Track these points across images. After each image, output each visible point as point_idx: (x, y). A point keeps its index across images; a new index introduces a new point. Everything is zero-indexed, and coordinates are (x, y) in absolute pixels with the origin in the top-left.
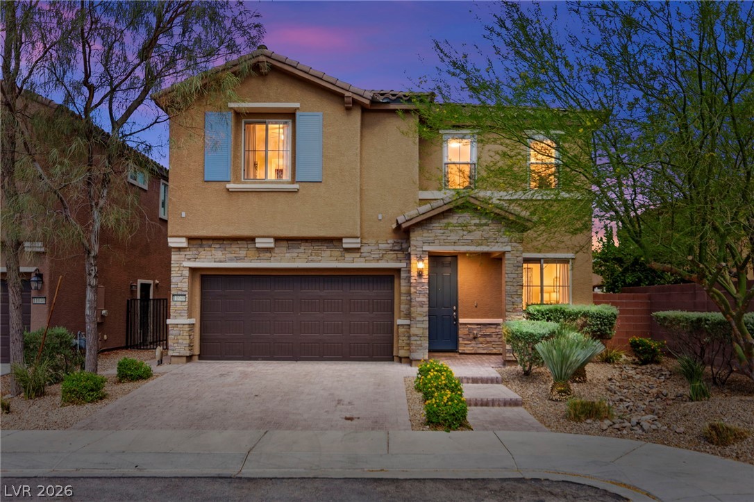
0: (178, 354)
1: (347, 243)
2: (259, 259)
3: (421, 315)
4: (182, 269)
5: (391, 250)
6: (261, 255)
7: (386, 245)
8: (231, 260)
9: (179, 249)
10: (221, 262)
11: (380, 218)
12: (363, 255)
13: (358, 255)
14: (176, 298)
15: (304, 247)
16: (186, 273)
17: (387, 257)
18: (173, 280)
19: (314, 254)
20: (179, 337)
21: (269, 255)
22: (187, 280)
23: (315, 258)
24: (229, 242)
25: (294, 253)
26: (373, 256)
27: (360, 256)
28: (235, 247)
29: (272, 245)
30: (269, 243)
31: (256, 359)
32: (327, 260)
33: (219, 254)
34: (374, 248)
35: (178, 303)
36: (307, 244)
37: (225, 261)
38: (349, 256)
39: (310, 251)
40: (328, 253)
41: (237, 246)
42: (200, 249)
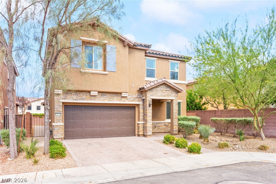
0: (58, 138)
1: (123, 95)
3: (150, 120)
4: (59, 102)
5: (137, 98)
6: (91, 98)
7: (135, 96)
8: (80, 99)
9: (58, 94)
10: (76, 100)
11: (133, 86)
12: (128, 99)
13: (126, 99)
14: (57, 115)
15: (108, 95)
16: (61, 104)
17: (136, 100)
18: (55, 107)
19: (111, 98)
20: (59, 131)
21: (95, 98)
22: (61, 107)
23: (111, 100)
24: (79, 92)
25: (104, 97)
26: (131, 99)
27: (127, 100)
28: (81, 94)
29: (97, 94)
31: (87, 138)
32: (116, 101)
33: (75, 97)
34: (131, 97)
35: (58, 117)
36: (109, 94)
37: (77, 100)
38: (123, 99)
39: (110, 97)
40: (116, 98)
41: (82, 94)
42: (67, 95)
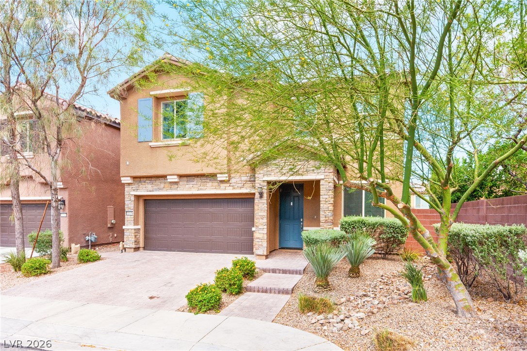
0: (129, 247)
1: (220, 177)
2: (171, 189)
3: (262, 224)
4: (130, 196)
5: (249, 181)
6: (172, 186)
7: (246, 178)
8: (156, 190)
9: (129, 184)
10: (150, 191)
11: (242, 160)
12: (232, 185)
13: (228, 185)
14: (128, 213)
15: (196, 180)
16: (133, 198)
17: (246, 185)
18: (126, 203)
19: (202, 185)
20: (130, 237)
21: (176, 186)
22: (133, 203)
23: (202, 187)
24: (154, 179)
25: (191, 184)
26: (238, 185)
27: (230, 186)
28: (158, 182)
30: (175, 179)
31: (174, 251)
32: (209, 189)
33: (149, 186)
34: (238, 180)
35: (129, 217)
36: (198, 179)
37: (153, 191)
38: (223, 185)
39: (200, 183)
40: (210, 184)
41: (159, 181)
42: (140, 184)
